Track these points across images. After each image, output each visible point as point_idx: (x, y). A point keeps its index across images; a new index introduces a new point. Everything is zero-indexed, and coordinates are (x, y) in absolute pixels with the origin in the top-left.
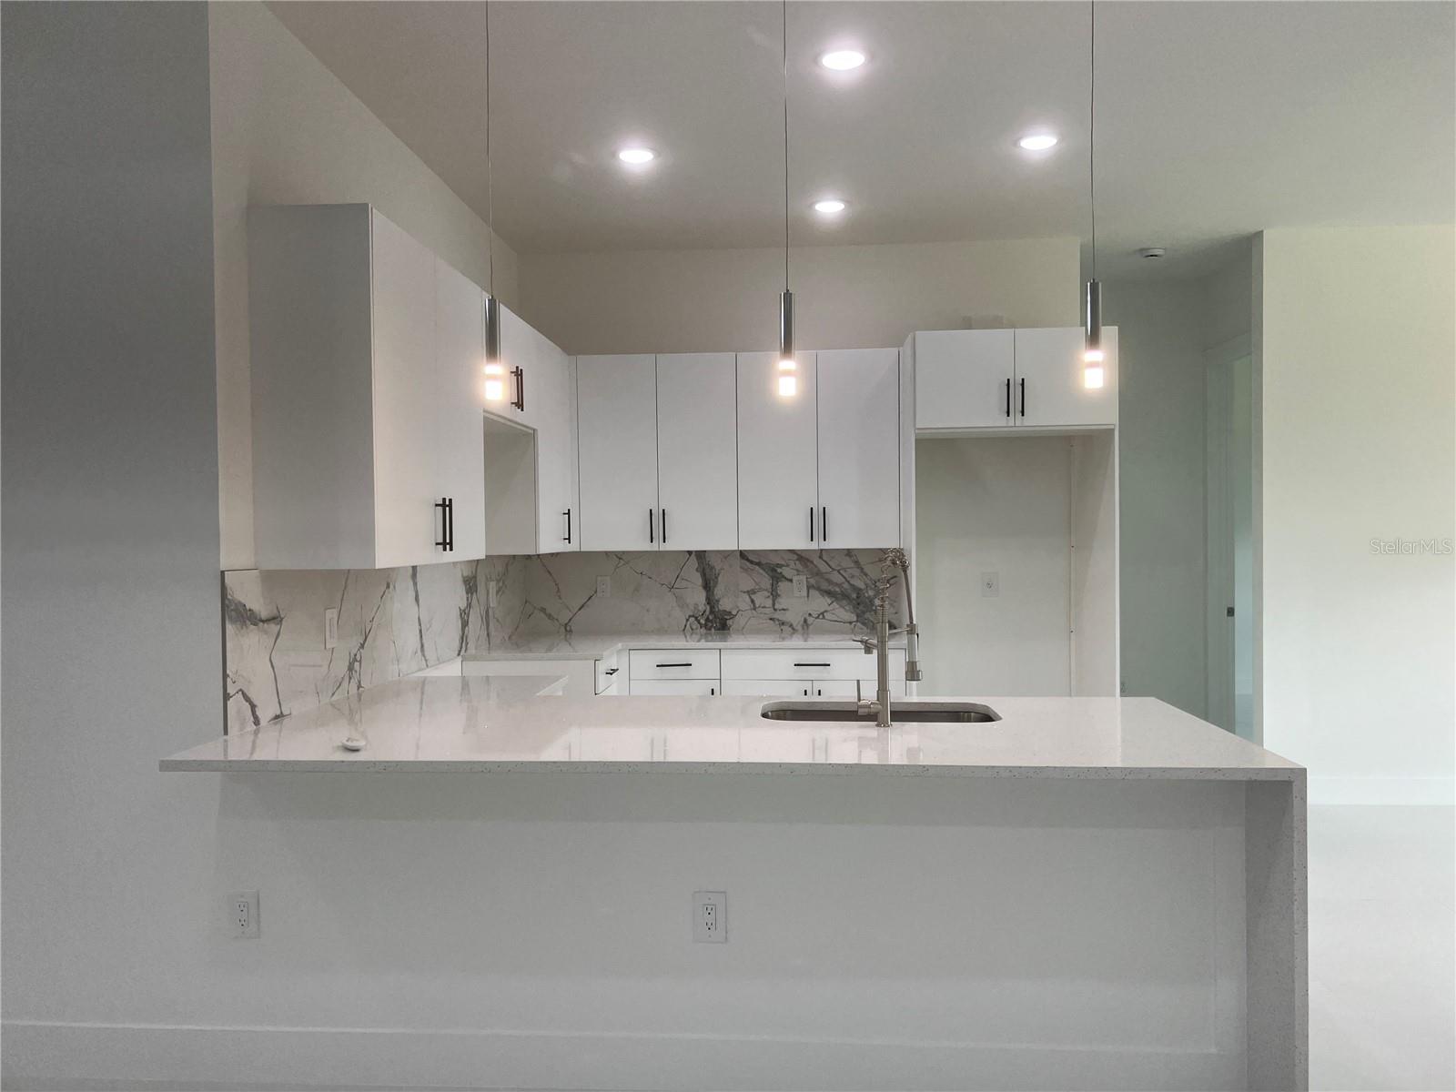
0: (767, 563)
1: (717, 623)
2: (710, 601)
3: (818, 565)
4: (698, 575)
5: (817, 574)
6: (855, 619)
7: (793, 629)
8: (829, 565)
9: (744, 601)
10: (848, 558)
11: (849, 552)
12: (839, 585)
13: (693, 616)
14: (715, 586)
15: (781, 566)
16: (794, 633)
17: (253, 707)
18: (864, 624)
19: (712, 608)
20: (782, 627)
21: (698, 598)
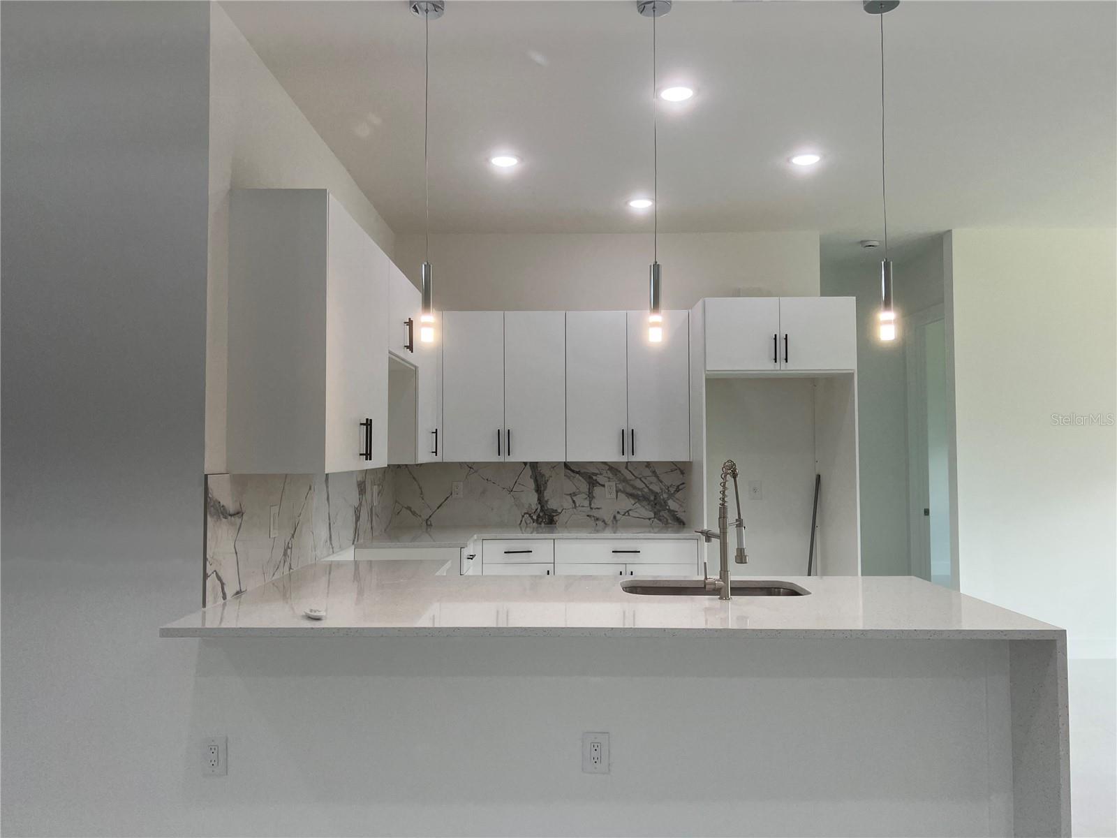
0: (585, 473)
1: (546, 519)
2: (541, 500)
3: (625, 474)
4: (532, 480)
5: (624, 481)
6: (653, 516)
7: (605, 524)
8: (633, 475)
9: (567, 503)
10: (647, 469)
11: (648, 464)
12: (641, 490)
13: (527, 513)
14: (544, 490)
15: (596, 474)
16: (605, 527)
17: (223, 584)
18: (660, 520)
19: (542, 507)
20: (598, 523)
21: (531, 499)
